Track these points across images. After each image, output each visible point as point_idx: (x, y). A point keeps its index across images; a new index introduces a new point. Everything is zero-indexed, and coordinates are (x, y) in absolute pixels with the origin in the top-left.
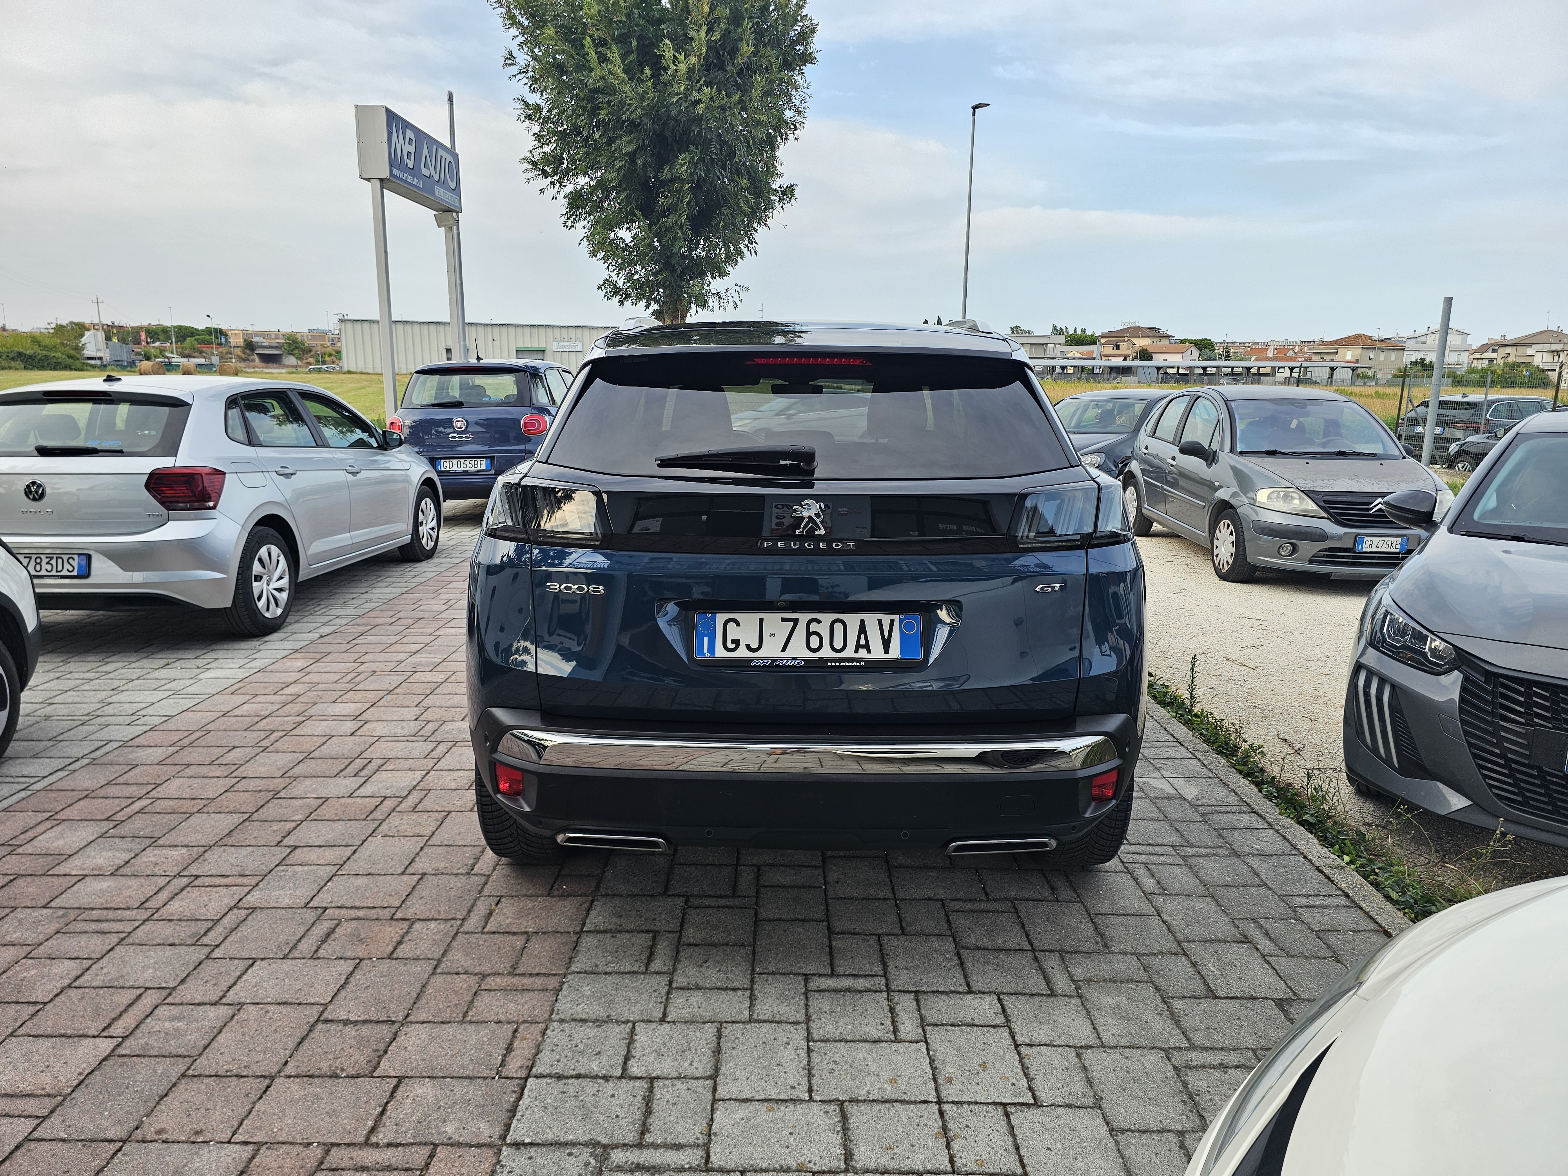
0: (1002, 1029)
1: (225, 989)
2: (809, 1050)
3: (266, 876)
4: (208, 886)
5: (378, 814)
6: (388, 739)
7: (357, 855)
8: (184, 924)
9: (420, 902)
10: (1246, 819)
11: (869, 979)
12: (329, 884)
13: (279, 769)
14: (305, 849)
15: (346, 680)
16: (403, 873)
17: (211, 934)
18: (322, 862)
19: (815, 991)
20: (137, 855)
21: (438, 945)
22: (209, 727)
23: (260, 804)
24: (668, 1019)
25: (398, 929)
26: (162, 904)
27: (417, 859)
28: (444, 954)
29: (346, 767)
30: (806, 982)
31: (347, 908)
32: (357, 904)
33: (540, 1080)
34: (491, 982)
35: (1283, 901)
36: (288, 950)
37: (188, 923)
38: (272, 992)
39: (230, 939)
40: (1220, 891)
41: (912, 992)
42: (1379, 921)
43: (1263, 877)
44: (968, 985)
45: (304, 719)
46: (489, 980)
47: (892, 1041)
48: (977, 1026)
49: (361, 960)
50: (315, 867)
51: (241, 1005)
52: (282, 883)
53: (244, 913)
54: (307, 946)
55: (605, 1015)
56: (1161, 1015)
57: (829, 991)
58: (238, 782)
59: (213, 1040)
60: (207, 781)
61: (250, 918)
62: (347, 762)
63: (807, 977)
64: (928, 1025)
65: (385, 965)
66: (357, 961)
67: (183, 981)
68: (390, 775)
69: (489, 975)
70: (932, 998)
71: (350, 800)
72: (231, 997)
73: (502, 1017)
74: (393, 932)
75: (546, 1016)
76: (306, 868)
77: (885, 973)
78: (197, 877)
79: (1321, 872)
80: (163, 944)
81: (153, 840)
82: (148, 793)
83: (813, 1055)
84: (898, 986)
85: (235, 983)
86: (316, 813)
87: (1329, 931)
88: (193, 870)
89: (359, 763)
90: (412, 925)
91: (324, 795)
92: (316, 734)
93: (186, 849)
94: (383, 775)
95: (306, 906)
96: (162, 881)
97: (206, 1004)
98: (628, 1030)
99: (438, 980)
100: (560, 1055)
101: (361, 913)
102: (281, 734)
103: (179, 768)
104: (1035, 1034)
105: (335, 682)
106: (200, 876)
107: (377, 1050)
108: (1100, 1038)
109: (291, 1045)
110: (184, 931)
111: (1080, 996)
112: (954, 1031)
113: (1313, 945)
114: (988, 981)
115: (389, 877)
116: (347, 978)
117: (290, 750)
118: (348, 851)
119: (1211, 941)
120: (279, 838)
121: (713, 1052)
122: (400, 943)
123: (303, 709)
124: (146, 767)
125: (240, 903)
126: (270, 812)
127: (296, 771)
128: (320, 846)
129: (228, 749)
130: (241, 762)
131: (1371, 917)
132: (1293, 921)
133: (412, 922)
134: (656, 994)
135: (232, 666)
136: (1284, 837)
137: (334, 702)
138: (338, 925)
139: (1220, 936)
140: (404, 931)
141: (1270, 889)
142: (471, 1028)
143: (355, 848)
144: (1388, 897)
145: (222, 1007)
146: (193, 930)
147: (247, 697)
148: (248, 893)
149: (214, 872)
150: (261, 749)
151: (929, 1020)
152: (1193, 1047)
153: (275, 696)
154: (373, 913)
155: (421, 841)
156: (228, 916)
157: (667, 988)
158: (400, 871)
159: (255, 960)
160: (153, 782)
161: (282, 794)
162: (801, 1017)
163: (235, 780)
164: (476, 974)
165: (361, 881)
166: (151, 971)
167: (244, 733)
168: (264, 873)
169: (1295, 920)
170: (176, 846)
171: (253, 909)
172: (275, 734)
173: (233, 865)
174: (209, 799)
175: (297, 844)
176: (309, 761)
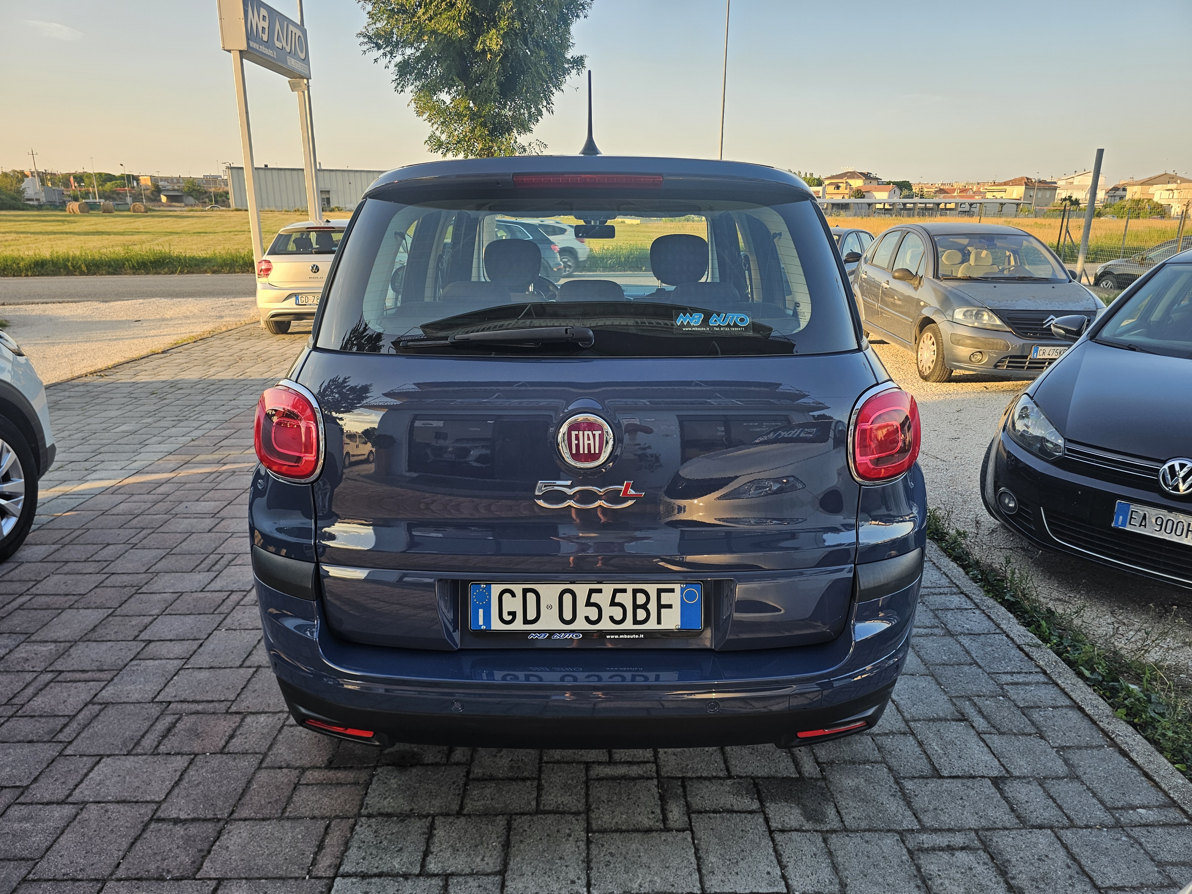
0: (757, 815)
1: (72, 787)
2: (589, 842)
3: (121, 670)
4: (68, 682)
5: (224, 609)
7: (202, 648)
8: (43, 720)
9: (253, 694)
10: (957, 600)
11: (642, 766)
12: (175, 678)
13: (143, 565)
14: (158, 643)
15: (208, 480)
16: (241, 666)
17: (67, 730)
18: (171, 656)
19: (595, 779)
20: (11, 651)
21: (266, 739)
22: (89, 525)
23: (124, 599)
25: (231, 723)
26: (26, 699)
27: (254, 652)
28: (270, 748)
29: (202, 562)
30: (587, 770)
31: (188, 702)
32: (198, 698)
33: (346, 880)
34: (311, 776)
35: (992, 679)
36: (131, 746)
37: (47, 719)
38: (112, 791)
39: (83, 735)
40: (939, 670)
41: (679, 778)
42: (1074, 696)
43: (974, 655)
44: (728, 769)
45: (170, 516)
46: (308, 773)
47: (661, 830)
48: (736, 812)
49: (196, 755)
50: (164, 661)
51: (85, 803)
52: (134, 678)
53: (97, 707)
54: (148, 742)
55: (407, 808)
56: (894, 796)
57: (607, 779)
58: (107, 578)
59: (55, 841)
60: (79, 577)
61: (102, 713)
62: (202, 557)
63: (587, 765)
64: (694, 812)
65: (215, 762)
66: (192, 757)
67: (35, 780)
68: (238, 570)
69: (308, 769)
70: (696, 784)
71: (201, 595)
72: (77, 795)
73: (317, 813)
74: (226, 725)
75: (356, 810)
76: (156, 662)
77: (656, 759)
78: (61, 672)
79: (1022, 650)
80: (23, 742)
81: (27, 636)
82: (28, 590)
83: (593, 846)
84: (667, 772)
85: (81, 781)
86: (171, 607)
87: (1032, 707)
88: (58, 666)
89: (213, 558)
90: (244, 718)
91: (180, 590)
92: (179, 531)
93: (54, 645)
94: (232, 569)
95: (152, 701)
96: (29, 677)
97: (53, 803)
98: (428, 824)
99: (263, 775)
100: (366, 852)
101: (200, 707)
102: (149, 531)
103: (57, 565)
104: (787, 820)
105: (201, 482)
106: (63, 672)
107: (201, 851)
108: (843, 822)
109: (125, 846)
110: (42, 727)
111: (825, 779)
112: (716, 818)
113: (1020, 722)
114: (745, 765)
115: (228, 670)
116: (182, 775)
117: (155, 547)
118: (195, 645)
119: (934, 720)
120: (136, 633)
121: (503, 846)
122: (232, 737)
123: (170, 507)
124: (29, 565)
125: (96, 699)
126: (132, 606)
127: (159, 566)
128: (171, 640)
129: (102, 546)
130: (113, 559)
131: (1066, 694)
132: (1001, 698)
133: (243, 715)
134: (455, 786)
135: (115, 467)
136: (989, 617)
137: (197, 501)
138: (179, 719)
139: (941, 714)
140: (237, 724)
141: (980, 667)
142: (288, 824)
143: (201, 641)
144: (1080, 675)
145: (67, 806)
146: (50, 726)
147: (125, 497)
148: (104, 688)
149: (75, 667)
150: (131, 546)
151: (695, 807)
152: (924, 829)
153: (148, 496)
154: (210, 707)
156: (83, 712)
157: (464, 779)
158: (238, 664)
159: (102, 757)
160: (34, 578)
161: (143, 590)
162: (581, 807)
163: (104, 577)
164: (296, 768)
165: (203, 675)
166: (8, 769)
167: (118, 531)
168: (120, 668)
169: (1003, 697)
170: (46, 642)
171: (106, 704)
172: (145, 532)
173: (93, 661)
174: (80, 595)
175: (151, 638)
176: (170, 556)
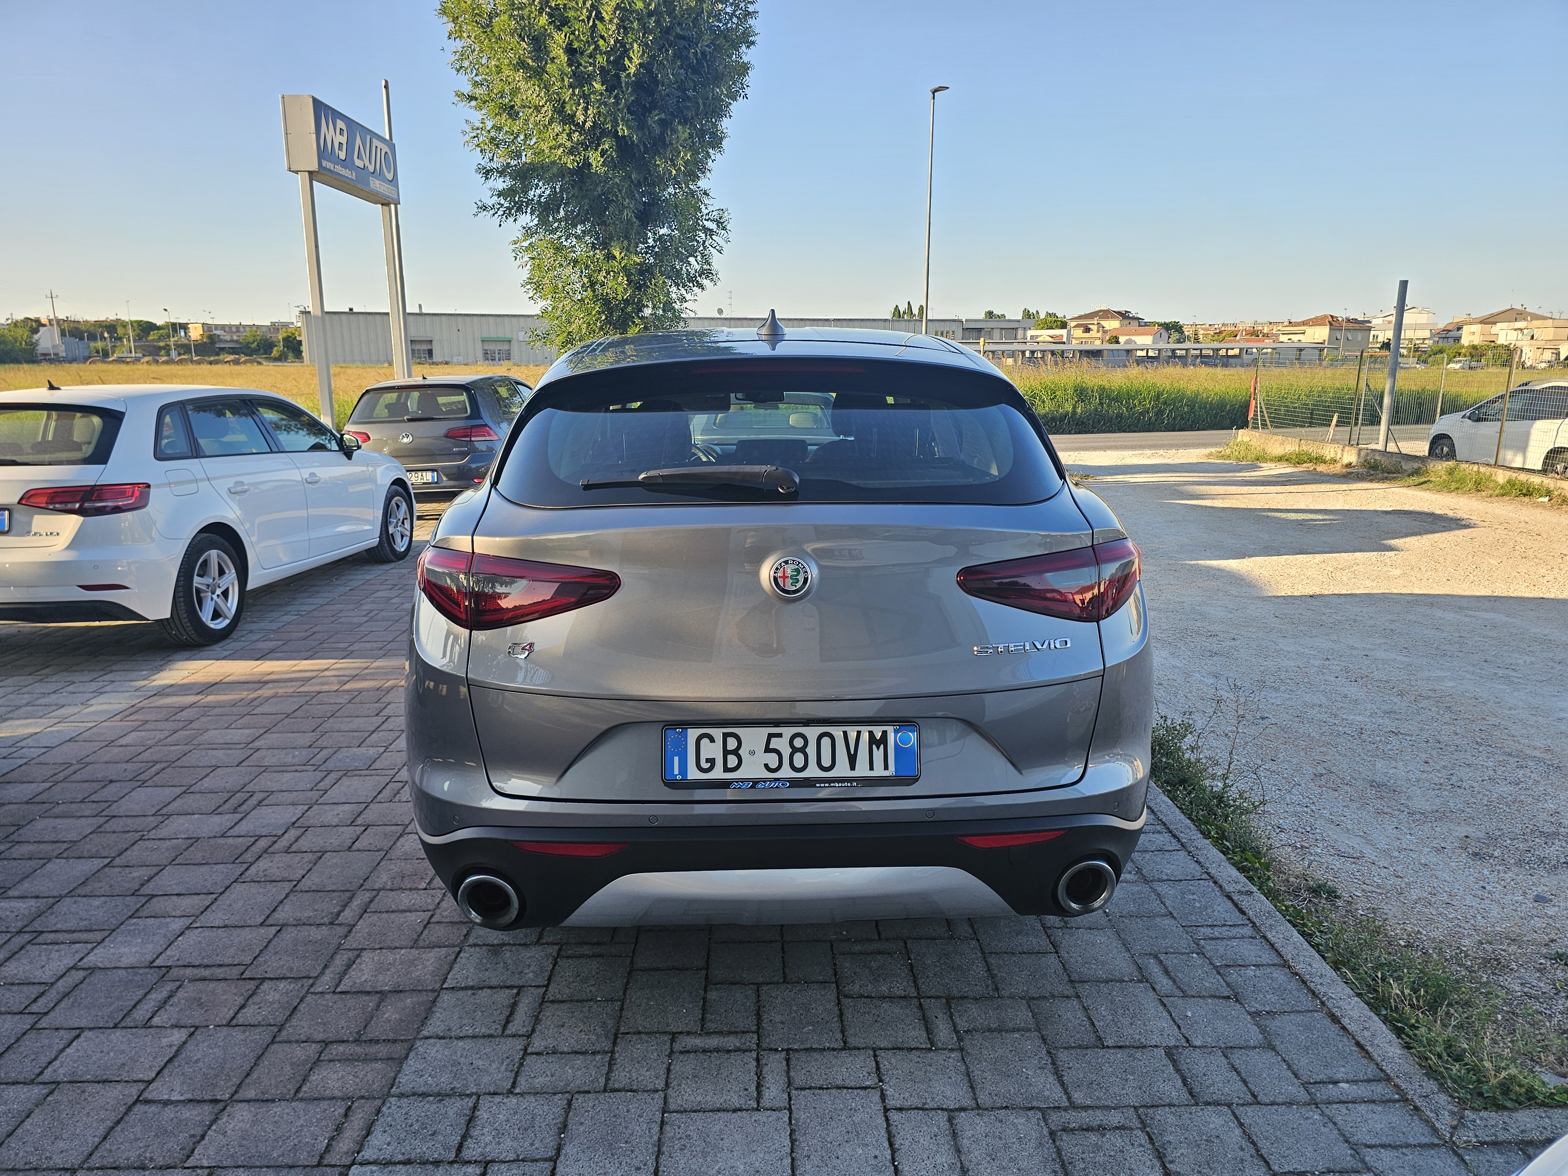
0: (873, 1091)
1: (44, 1065)
2: (663, 1123)
3: (114, 930)
4: (51, 944)
5: (249, 857)
6: (276, 768)
7: (216, 904)
8: (15, 988)
9: (273, 957)
10: (1159, 840)
11: (740, 1036)
12: (180, 938)
13: (153, 806)
14: (162, 898)
15: (244, 702)
16: (262, 924)
17: (42, 1000)
18: (178, 913)
19: (681, 1052)
21: (284, 1009)
22: (89, 759)
23: (125, 846)
24: (517, 1091)
25: (244, 990)
27: (280, 908)
28: (288, 1019)
29: (226, 802)
30: (673, 1041)
31: (193, 966)
32: (206, 962)
33: (364, 1168)
34: (333, 1051)
35: (1188, 932)
36: (120, 1018)
37: (20, 988)
38: (92, 1069)
39: (62, 1005)
40: (1123, 923)
41: (783, 1050)
42: (1283, 951)
43: (1170, 905)
44: (844, 1040)
45: (192, 747)
46: (332, 1048)
47: (753, 1109)
48: (847, 1088)
49: (197, 1028)
50: (168, 920)
51: (58, 1083)
52: (129, 939)
54: (140, 1015)
55: (449, 1087)
56: (1044, 1068)
57: (695, 1052)
58: (106, 822)
59: (18, 1126)
60: (72, 821)
61: (87, 981)
62: (226, 796)
63: (674, 1036)
64: (796, 1089)
65: (223, 1034)
66: (193, 1029)
68: (269, 811)
69: (331, 1042)
70: (803, 1056)
71: (221, 841)
72: (47, 1076)
73: (337, 1093)
74: (239, 993)
75: (385, 1090)
76: (159, 920)
77: (759, 1029)
78: (40, 933)
79: (1229, 898)
82: (7, 836)
83: (667, 1128)
84: (769, 1044)
85: (56, 1058)
86: (182, 856)
87: (1230, 966)
88: (37, 925)
89: (240, 796)
90: (260, 984)
91: (195, 836)
92: (201, 765)
93: (34, 900)
94: (262, 811)
95: (149, 966)
97: (19, 1083)
98: (471, 1105)
99: (276, 1051)
100: (392, 1137)
101: (207, 973)
102: (164, 765)
103: (47, 807)
104: (907, 1096)
105: (234, 705)
106: (42, 932)
107: (193, 1136)
108: (976, 1099)
109: (102, 1131)
110: (13, 996)
111: (961, 1049)
112: (822, 1095)
113: (1212, 982)
114: (866, 1034)
115: (246, 930)
116: (178, 1051)
117: (169, 783)
118: (208, 900)
119: (1106, 981)
120: (137, 886)
121: (559, 1128)
122: (242, 1007)
123: (193, 736)
124: (12, 806)
125: (80, 964)
126: (133, 855)
127: (172, 807)
128: (179, 895)
129: (104, 784)
130: (115, 799)
131: (1275, 950)
132: (1195, 955)
133: (259, 981)
134: (508, 1061)
135: (128, 688)
136: (1197, 860)
137: (227, 728)
138: (180, 986)
139: (1117, 975)
140: (250, 992)
141: (1174, 919)
142: (301, 1106)
143: (216, 895)
145: (36, 1087)
146: (23, 996)
147: (137, 724)
148: (91, 951)
149: (59, 927)
150: (139, 783)
151: (797, 1083)
152: (1072, 1107)
153: (166, 723)
154: (219, 972)
155: (288, 886)
156: (64, 979)
157: (521, 1053)
158: (259, 921)
159: (83, 1030)
160: (16, 823)
161: (150, 835)
162: (660, 1084)
163: (102, 820)
164: (318, 1042)
165: (215, 935)
167: (125, 766)
168: (113, 927)
169: (1198, 954)
170: (27, 897)
171: (92, 970)
172: (158, 767)
173: (81, 919)
174: (71, 841)
175: (155, 893)
176: (187, 795)
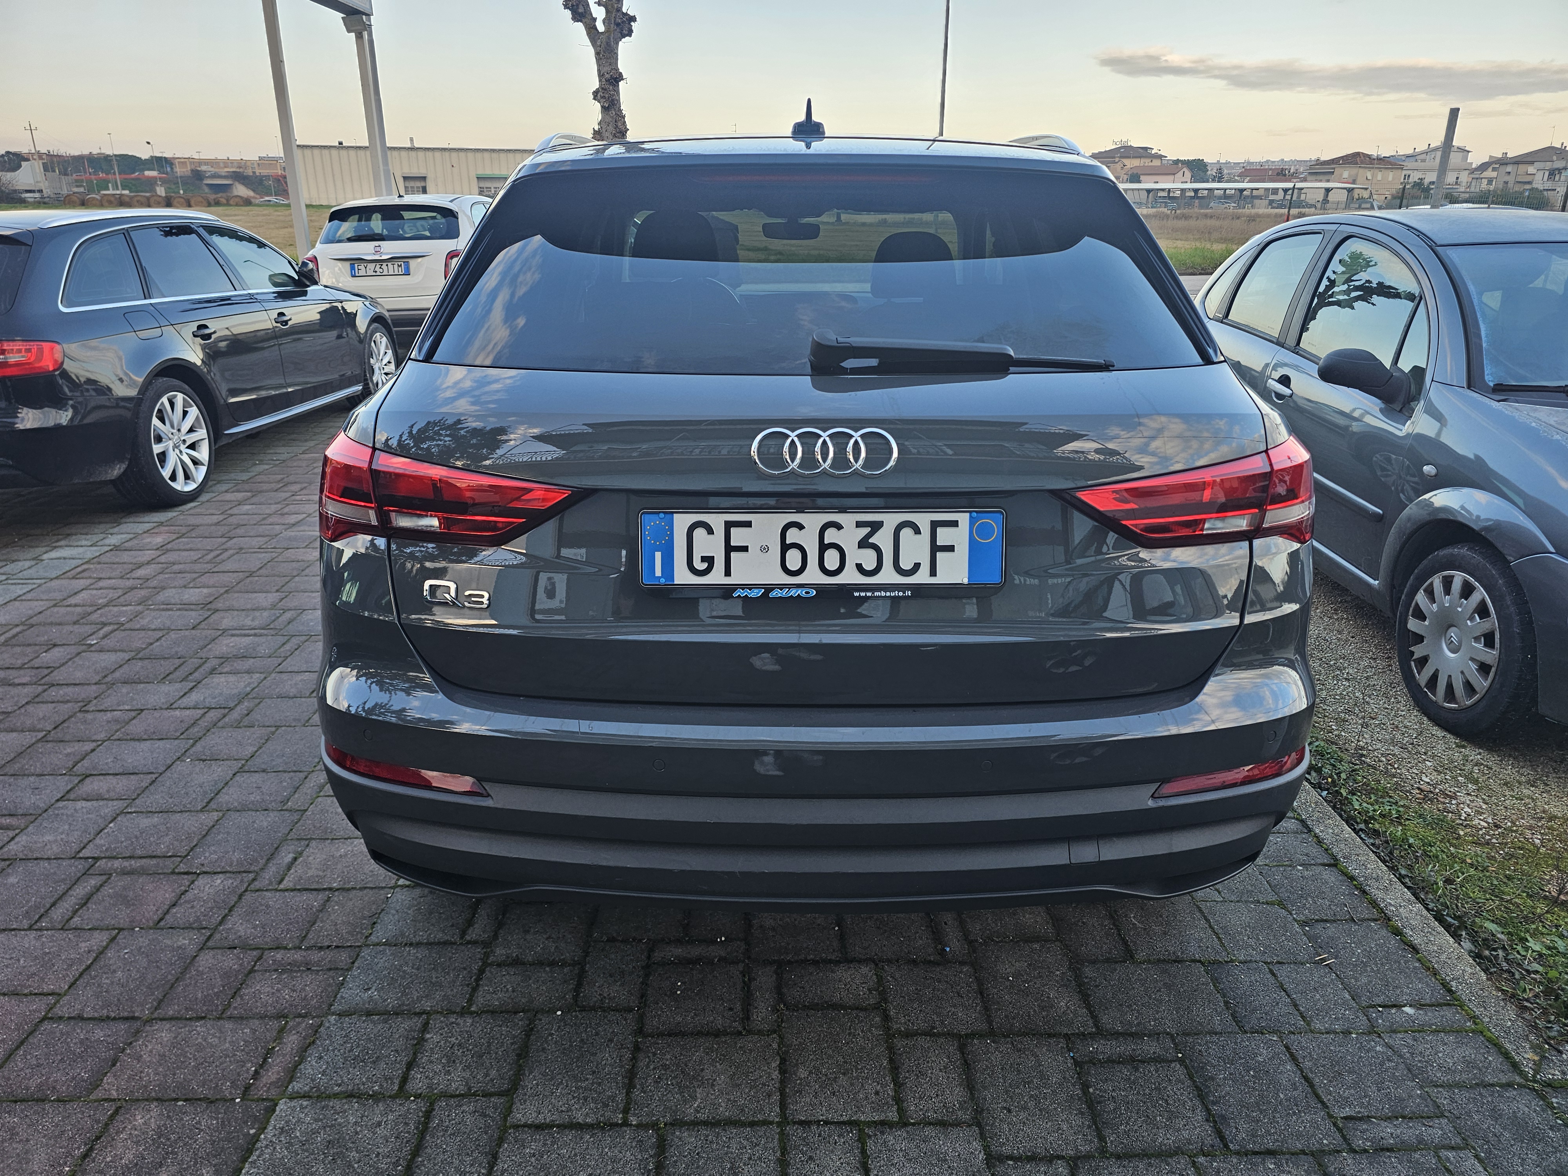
0: (874, 1012)
3: (40, 815)
5: (194, 732)
6: (234, 632)
7: (155, 786)
9: (212, 848)
12: (111, 825)
13: (97, 674)
14: (97, 778)
15: (206, 559)
16: (203, 809)
18: (112, 795)
19: (659, 964)
21: (219, 908)
22: (33, 620)
23: (62, 719)
24: (473, 1009)
25: (176, 887)
27: (225, 789)
28: (222, 921)
29: (176, 669)
30: (651, 951)
31: (123, 858)
32: (137, 852)
33: (293, 1102)
34: (271, 959)
36: (36, 918)
41: (775, 962)
44: (843, 950)
45: (145, 608)
46: (269, 955)
47: (739, 1034)
48: (845, 1009)
49: (120, 930)
50: (100, 803)
52: (56, 824)
54: (58, 914)
55: (396, 1003)
56: (1067, 986)
57: (675, 963)
58: (45, 691)
60: (10, 689)
61: (5, 873)
62: (179, 662)
63: (652, 944)
65: (147, 938)
66: (115, 933)
68: (222, 679)
69: (269, 949)
70: (797, 970)
71: (166, 713)
73: (270, 1010)
74: (168, 890)
75: (325, 1006)
76: (89, 803)
77: (748, 936)
83: (641, 1055)
84: (759, 954)
86: (123, 730)
89: (192, 663)
90: (195, 879)
91: (139, 707)
92: (153, 627)
94: (216, 679)
95: (75, 856)
98: (419, 1025)
99: (206, 960)
100: (328, 1063)
101: (137, 865)
104: (914, 1019)
105: (194, 562)
107: (104, 1061)
108: (990, 1022)
111: (974, 963)
115: (184, 815)
116: (97, 957)
117: (117, 648)
118: (146, 781)
120: (70, 765)
121: (518, 1055)
122: (173, 905)
126: (71, 729)
127: (117, 675)
128: (115, 774)
130: (57, 665)
131: (1324, 847)
133: (194, 876)
134: (465, 973)
138: (107, 881)
140: (183, 888)
143: (156, 776)
148: (13, 838)
150: (85, 648)
154: (151, 865)
155: (235, 766)
157: (480, 963)
158: (200, 806)
162: (634, 1001)
163: (40, 689)
164: (253, 949)
165: (150, 821)
167: (70, 628)
168: (40, 811)
171: (12, 861)
172: (106, 629)
173: (5, 802)
174: (4, 712)
175: (88, 772)
176: (134, 661)
